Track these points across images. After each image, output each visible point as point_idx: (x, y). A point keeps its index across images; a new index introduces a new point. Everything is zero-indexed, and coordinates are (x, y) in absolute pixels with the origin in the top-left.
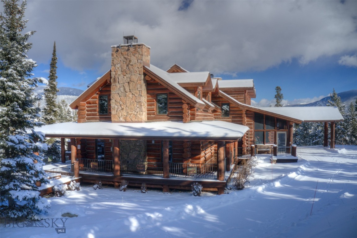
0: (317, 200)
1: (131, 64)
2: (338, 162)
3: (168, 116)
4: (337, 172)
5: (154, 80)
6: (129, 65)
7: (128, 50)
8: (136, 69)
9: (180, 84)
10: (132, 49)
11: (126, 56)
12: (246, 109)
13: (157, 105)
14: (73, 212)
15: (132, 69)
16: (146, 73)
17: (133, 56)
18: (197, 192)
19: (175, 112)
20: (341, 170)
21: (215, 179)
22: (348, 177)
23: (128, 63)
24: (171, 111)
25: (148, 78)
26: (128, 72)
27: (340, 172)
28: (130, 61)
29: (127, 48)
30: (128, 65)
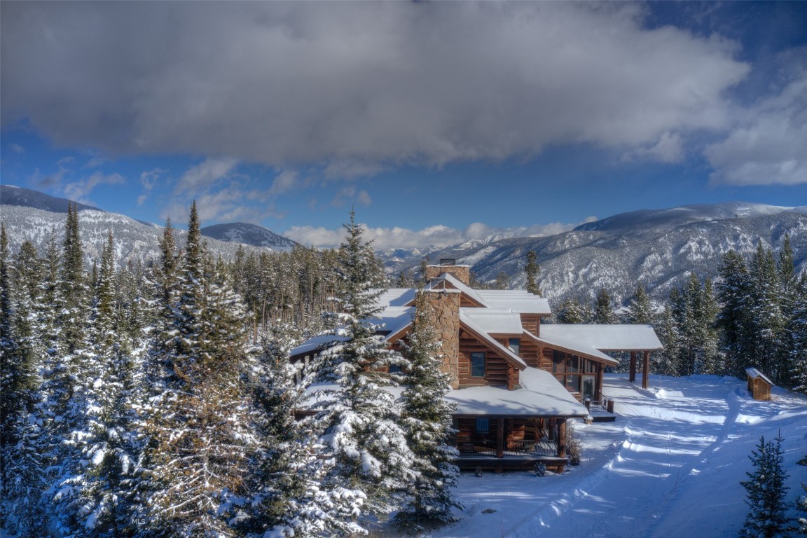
0: (667, 475)
1: (444, 316)
2: (663, 418)
3: (485, 379)
4: (669, 436)
5: (470, 336)
6: (441, 318)
7: (440, 298)
8: (450, 323)
9: (491, 334)
10: (444, 298)
11: (437, 306)
12: (544, 346)
13: (470, 365)
14: (493, 508)
15: (444, 323)
16: (464, 329)
17: (445, 307)
18: (541, 472)
19: (495, 376)
20: (673, 432)
21: (555, 456)
22: (683, 445)
23: (439, 315)
24: (489, 373)
25: (464, 335)
26: (439, 326)
27: (672, 436)
28: (442, 313)
29: (438, 296)
30: (439, 318)
